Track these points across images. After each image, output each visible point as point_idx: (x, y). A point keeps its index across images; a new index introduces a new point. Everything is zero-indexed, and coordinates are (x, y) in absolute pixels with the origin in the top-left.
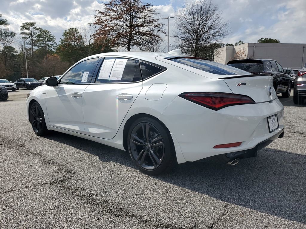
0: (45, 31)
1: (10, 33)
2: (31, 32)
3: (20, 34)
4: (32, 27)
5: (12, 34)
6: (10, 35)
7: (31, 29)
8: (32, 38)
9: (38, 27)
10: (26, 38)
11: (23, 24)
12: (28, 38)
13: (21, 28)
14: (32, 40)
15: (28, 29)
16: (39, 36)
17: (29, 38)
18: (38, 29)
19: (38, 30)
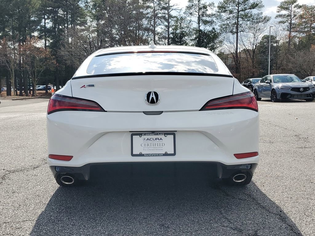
0: (310, 9)
1: (263, 18)
2: (291, 13)
3: (275, 18)
4: (293, 6)
5: (266, 20)
6: (263, 21)
7: (290, 9)
8: (291, 21)
9: (301, 4)
10: (283, 22)
11: (282, 3)
12: (285, 22)
13: (278, 9)
14: (291, 23)
15: (287, 9)
16: (301, 17)
17: (288, 21)
18: (300, 7)
19: (301, 9)
